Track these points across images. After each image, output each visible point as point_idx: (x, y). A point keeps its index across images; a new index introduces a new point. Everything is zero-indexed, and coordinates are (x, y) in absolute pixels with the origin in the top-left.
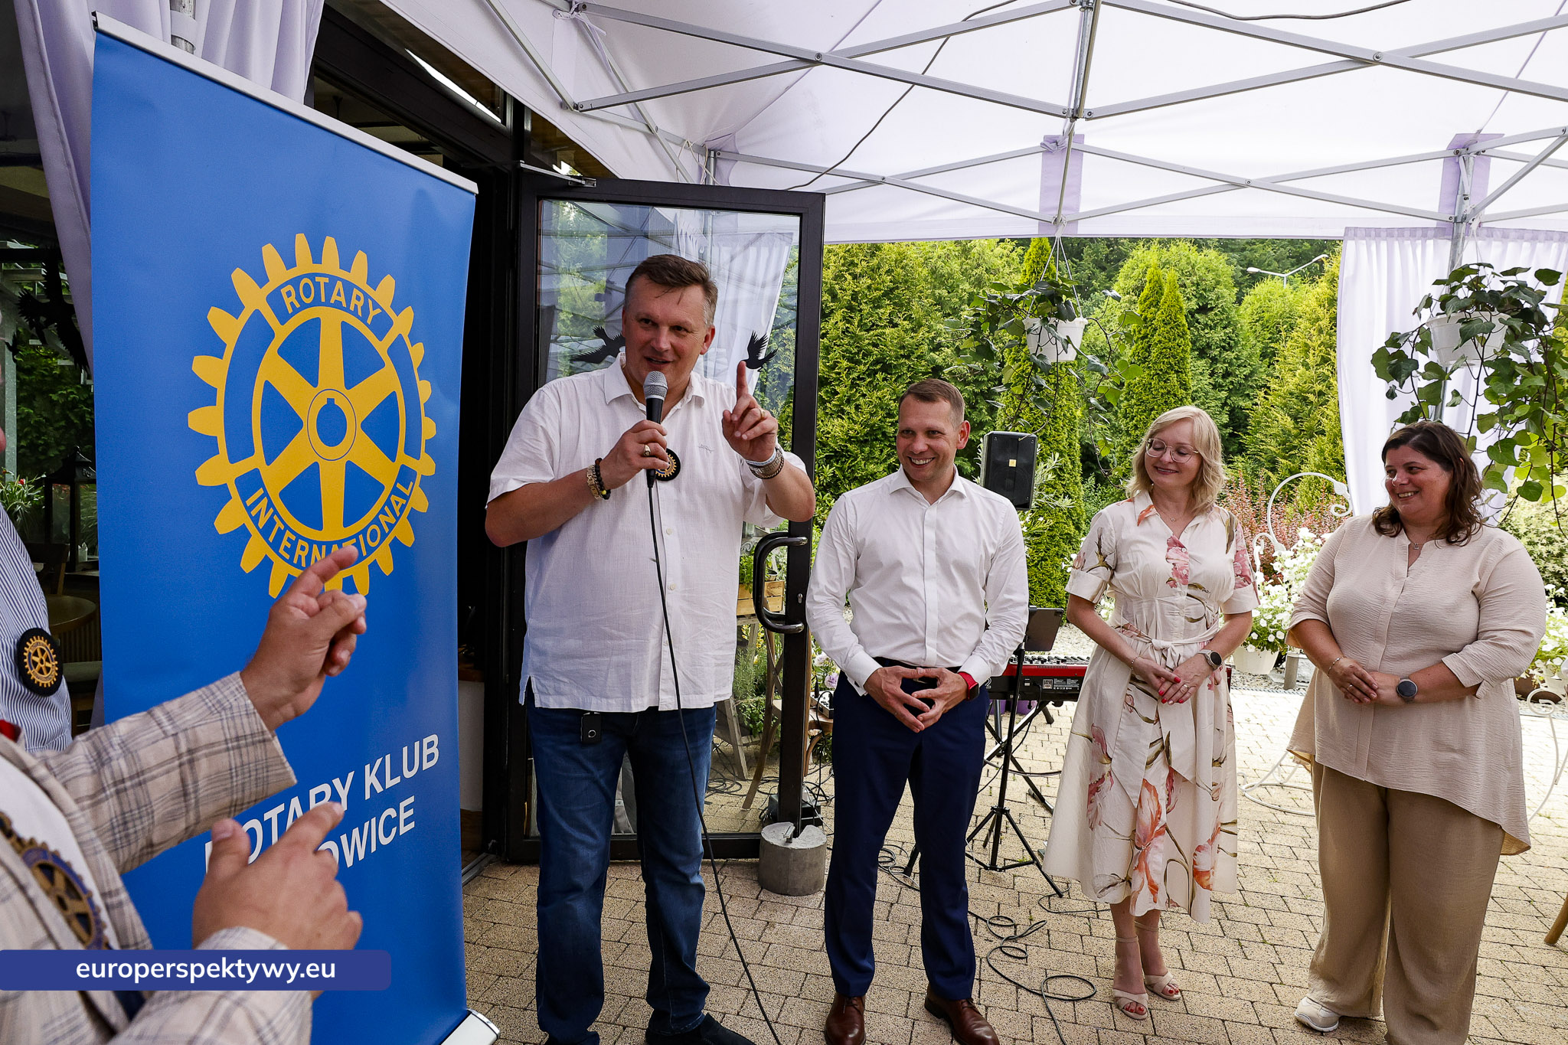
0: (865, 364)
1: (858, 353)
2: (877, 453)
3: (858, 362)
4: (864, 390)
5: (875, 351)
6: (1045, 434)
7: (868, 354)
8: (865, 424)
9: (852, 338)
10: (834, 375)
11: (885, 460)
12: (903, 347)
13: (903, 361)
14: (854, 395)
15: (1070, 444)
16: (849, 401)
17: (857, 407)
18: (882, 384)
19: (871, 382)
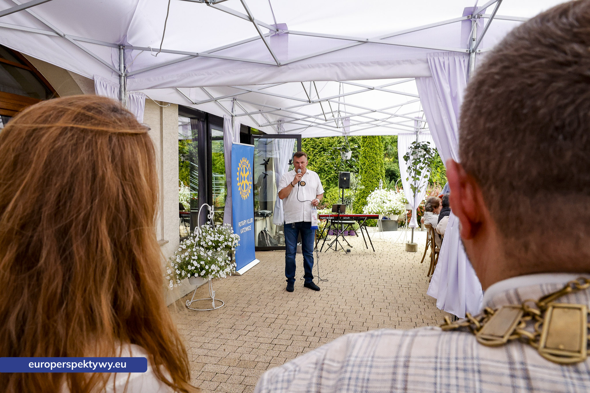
0: (318, 149)
1: (315, 146)
2: (323, 176)
3: (316, 149)
4: (318, 157)
5: (321, 145)
6: (373, 169)
7: (318, 146)
8: (319, 167)
9: (313, 141)
10: (308, 153)
11: (325, 178)
12: (329, 143)
13: (329, 147)
14: (315, 159)
15: (381, 171)
16: (313, 161)
17: (316, 162)
18: (323, 155)
19: (320, 155)
